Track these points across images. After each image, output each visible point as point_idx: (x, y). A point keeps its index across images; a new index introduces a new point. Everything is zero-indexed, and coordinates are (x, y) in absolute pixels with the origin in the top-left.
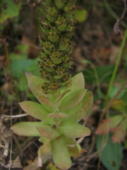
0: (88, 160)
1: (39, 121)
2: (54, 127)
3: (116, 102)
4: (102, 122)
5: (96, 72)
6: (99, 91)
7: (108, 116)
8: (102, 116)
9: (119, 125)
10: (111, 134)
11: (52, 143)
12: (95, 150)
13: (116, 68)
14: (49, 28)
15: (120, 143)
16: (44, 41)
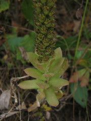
0: (66, 100)
1: (35, 79)
2: (46, 82)
3: (81, 61)
4: (73, 74)
5: (66, 42)
6: (69, 55)
7: (76, 70)
8: (72, 70)
9: (84, 75)
10: (80, 81)
11: (45, 91)
12: (70, 93)
13: (79, 38)
14: (41, 26)
15: (85, 87)
16: (38, 33)
